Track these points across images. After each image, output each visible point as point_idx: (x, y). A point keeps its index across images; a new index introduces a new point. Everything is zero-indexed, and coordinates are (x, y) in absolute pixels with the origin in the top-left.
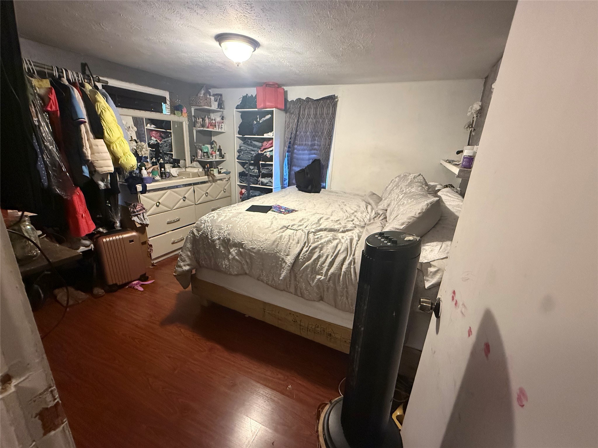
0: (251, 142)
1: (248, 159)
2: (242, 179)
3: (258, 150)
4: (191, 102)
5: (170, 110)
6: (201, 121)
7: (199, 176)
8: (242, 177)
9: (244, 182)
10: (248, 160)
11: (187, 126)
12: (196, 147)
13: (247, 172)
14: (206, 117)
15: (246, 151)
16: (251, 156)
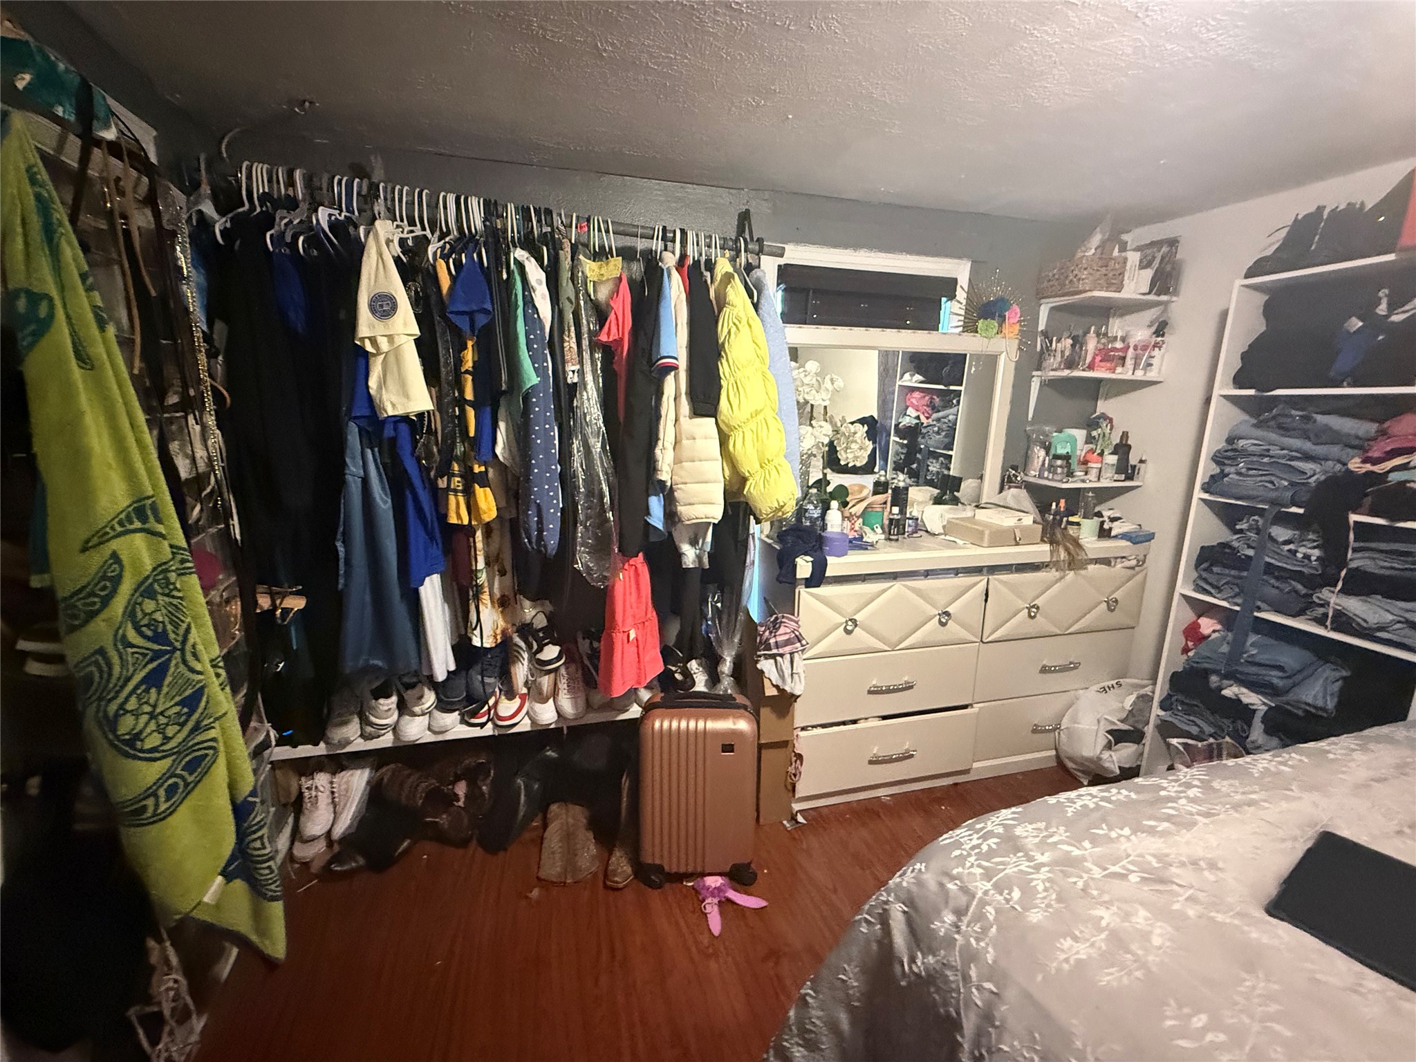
0: (1306, 419)
1: (1274, 495)
2: (1212, 579)
3: (1344, 458)
4: (1046, 284)
5: (962, 318)
6: (1068, 346)
7: (1017, 544)
8: (1215, 569)
9: (1220, 591)
10: (1273, 503)
11: (1013, 365)
12: (1029, 437)
13: (1251, 552)
14: (1088, 332)
15: (1266, 460)
16: (1292, 484)
